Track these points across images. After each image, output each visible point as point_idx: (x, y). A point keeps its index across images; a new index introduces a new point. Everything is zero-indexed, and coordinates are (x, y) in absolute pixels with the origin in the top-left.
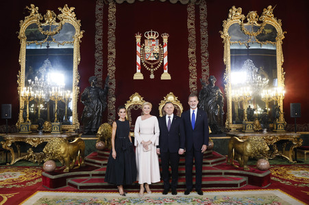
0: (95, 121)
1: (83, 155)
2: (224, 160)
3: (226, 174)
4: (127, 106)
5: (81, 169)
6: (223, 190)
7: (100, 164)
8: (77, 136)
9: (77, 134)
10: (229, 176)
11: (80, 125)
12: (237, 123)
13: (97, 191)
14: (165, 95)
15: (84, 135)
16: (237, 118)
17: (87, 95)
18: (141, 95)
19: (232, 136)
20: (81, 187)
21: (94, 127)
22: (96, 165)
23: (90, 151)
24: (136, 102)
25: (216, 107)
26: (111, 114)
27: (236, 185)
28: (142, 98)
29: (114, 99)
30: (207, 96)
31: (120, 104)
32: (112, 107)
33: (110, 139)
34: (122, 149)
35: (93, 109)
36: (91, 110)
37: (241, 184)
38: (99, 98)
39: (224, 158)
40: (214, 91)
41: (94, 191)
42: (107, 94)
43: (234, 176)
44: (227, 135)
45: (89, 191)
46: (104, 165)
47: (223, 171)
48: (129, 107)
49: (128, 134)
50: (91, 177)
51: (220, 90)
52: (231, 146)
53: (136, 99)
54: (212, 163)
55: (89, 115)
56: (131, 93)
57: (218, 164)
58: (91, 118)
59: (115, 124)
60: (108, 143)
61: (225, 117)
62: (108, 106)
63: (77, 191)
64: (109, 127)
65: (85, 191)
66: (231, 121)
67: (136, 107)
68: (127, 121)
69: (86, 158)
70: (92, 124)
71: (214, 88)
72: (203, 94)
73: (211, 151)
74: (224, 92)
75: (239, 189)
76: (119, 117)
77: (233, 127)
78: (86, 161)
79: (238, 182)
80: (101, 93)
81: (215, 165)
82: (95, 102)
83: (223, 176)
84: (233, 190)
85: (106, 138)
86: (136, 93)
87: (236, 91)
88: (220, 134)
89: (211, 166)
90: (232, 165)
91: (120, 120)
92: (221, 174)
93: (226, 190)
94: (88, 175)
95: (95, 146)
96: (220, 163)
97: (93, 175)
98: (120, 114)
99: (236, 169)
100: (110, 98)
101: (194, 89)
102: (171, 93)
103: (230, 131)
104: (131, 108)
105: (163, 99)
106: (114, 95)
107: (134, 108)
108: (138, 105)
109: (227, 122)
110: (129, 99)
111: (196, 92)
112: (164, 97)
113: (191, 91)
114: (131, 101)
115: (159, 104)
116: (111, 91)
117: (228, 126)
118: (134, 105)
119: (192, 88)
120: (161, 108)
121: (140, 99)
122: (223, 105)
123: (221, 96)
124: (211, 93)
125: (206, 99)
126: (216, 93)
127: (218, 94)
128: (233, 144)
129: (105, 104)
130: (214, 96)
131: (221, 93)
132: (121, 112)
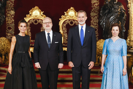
4: (27, 20)
14: (66, 10)
18: (41, 9)
24: (36, 16)
26: (10, 28)
28: (42, 13)
29: (13, 12)
30: (109, 13)
31: (20, 18)
32: (10, 21)
33: (7, 54)
34: (20, 65)
40: (116, 7)
44: (128, 53)
49: (28, 49)
51: (122, 7)
53: (36, 13)
56: (31, 7)
59: (14, 39)
60: (5, 58)
61: (127, 34)
62: (7, 19)
64: (7, 41)
67: (36, 22)
68: (27, 36)
71: (117, 4)
72: (104, 9)
76: (19, 32)
85: (3, 53)
86: (36, 7)
91: (20, 34)
98: (20, 28)
100: (8, 11)
101: (96, 4)
102: (72, 8)
103: (131, 49)
104: (31, 23)
105: (64, 14)
106: (13, 8)
107: (34, 23)
108: (38, 19)
109: (128, 40)
110: (28, 13)
111: (98, 8)
112: (65, 12)
113: (92, 6)
114: (31, 15)
115: (60, 19)
116: (10, 3)
117: (129, 43)
118: (34, 19)
119: (95, 3)
120: (62, 23)
121: (40, 13)
122: (125, 22)
123: (124, 13)
124: (113, 9)
125: (107, 15)
126: (118, 9)
127: (121, 10)
128: (132, 62)
129: (3, 17)
130: (116, 13)
131: (124, 9)
132: (21, 26)
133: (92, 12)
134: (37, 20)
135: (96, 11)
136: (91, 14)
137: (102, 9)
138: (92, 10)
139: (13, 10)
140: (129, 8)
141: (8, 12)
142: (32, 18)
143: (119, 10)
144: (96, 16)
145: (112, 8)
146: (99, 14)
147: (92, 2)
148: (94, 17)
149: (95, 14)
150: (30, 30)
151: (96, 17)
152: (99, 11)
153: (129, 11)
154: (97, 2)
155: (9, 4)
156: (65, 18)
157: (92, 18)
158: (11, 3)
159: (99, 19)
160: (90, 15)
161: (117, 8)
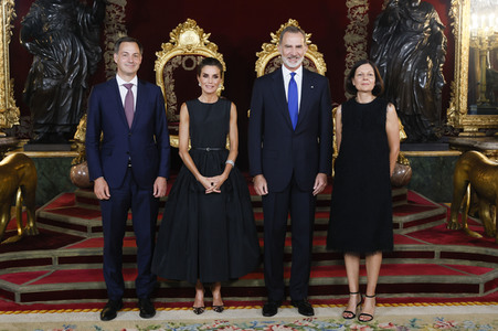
0: (67, 103)
1: (31, 202)
2: (441, 217)
3: (444, 255)
4: (163, 58)
5: (27, 242)
6: (436, 301)
7: (83, 228)
8: (13, 148)
9: (11, 140)
10: (452, 262)
11: (23, 114)
12: (480, 112)
13: (74, 307)
14: (275, 29)
15: (33, 145)
16: (481, 97)
17: (40, 23)
18: (205, 26)
19: (467, 148)
20: (26, 297)
21: (64, 121)
22: (71, 232)
23: (52, 191)
24: (189, 47)
25: (422, 66)
27: (473, 288)
28: (206, 37)
30: (397, 33)
35: (60, 67)
36: (55, 71)
37: (489, 285)
38: (77, 33)
39: (441, 210)
40: (418, 15)
41: (65, 307)
42: (100, 21)
43: (467, 263)
44: (452, 146)
45: (49, 308)
46: (96, 229)
47: (438, 249)
48: (169, 63)
50: (56, 267)
51: (436, 16)
52: (461, 177)
53: (190, 38)
54: (406, 225)
55: (48, 83)
56: (176, 21)
57: (423, 227)
58: (55, 94)
61: (448, 94)
62: (107, 57)
63: (14, 308)
65: (39, 308)
66: (464, 106)
67: (189, 63)
69: (42, 212)
70: (57, 110)
71: (420, 8)
73: (405, 191)
74: (449, 21)
75: (483, 300)
77: (469, 123)
78: (39, 220)
79: (480, 279)
80: (83, 18)
81: (415, 229)
82: (65, 44)
83: (437, 261)
84: (466, 300)
86: (189, 22)
87: (483, 17)
88: (431, 141)
89: (404, 232)
90: (463, 231)
92: (430, 255)
93: (444, 301)
94: (48, 261)
95: (67, 174)
96: (429, 225)
97: (63, 260)
98: (202, 81)
99: (476, 242)
100: (111, 33)
101: (361, 10)
102: (291, 22)
103: (461, 134)
104: (176, 66)
105: (269, 40)
106: (123, 27)
107: (184, 66)
108: (196, 56)
109: (453, 109)
110: (167, 39)
111: (366, 20)
112: (272, 35)
113: (349, 16)
114: (174, 44)
115: (257, 54)
116: (114, 12)
117: (454, 120)
118: (183, 56)
119: (355, 7)
120: (264, 65)
121: (201, 37)
122: (444, 59)
123: (440, 33)
124: (408, 23)
125: (393, 39)
126: (423, 23)
127: (431, 26)
128: (467, 172)
129: (97, 53)
130: (419, 33)
131: (439, 22)
132: (206, 76)
133: (349, 31)
134: (193, 58)
135: (361, 30)
136: (345, 38)
137: (377, 23)
138: (350, 27)
139: (123, 31)
140: (453, 20)
141: (109, 37)
142: (179, 52)
143: (426, 25)
144: (360, 43)
145: (405, 20)
146: (369, 38)
147: (350, 5)
148: (355, 45)
149: (358, 38)
150: (172, 87)
151: (361, 47)
152: (370, 28)
153: (453, 27)
154: (362, 3)
155: (113, 15)
156: (272, 51)
157: (349, 49)
158: (117, 13)
159: (368, 52)
160: (344, 42)
161: (421, 19)
